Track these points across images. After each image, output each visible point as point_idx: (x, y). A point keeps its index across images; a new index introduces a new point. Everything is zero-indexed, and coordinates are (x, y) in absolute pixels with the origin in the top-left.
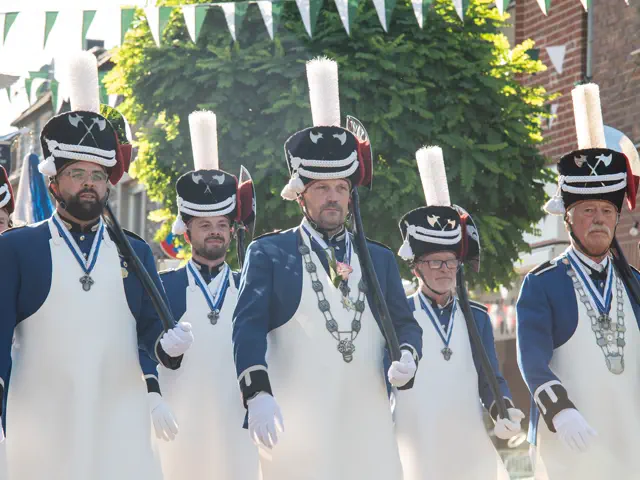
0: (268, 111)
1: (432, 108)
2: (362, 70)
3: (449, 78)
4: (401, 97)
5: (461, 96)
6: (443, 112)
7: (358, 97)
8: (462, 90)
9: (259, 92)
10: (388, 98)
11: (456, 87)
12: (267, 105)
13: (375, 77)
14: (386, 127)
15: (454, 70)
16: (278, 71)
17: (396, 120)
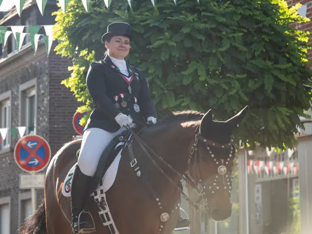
0: (151, 47)
1: (246, 44)
2: (205, 22)
3: (256, 26)
4: (228, 38)
5: (263, 37)
6: (253, 47)
7: (204, 39)
8: (265, 33)
9: (145, 36)
10: (221, 39)
11: (259, 31)
12: (150, 44)
13: (213, 26)
14: (220, 56)
15: (258, 22)
16: (157, 24)
17: (226, 52)
